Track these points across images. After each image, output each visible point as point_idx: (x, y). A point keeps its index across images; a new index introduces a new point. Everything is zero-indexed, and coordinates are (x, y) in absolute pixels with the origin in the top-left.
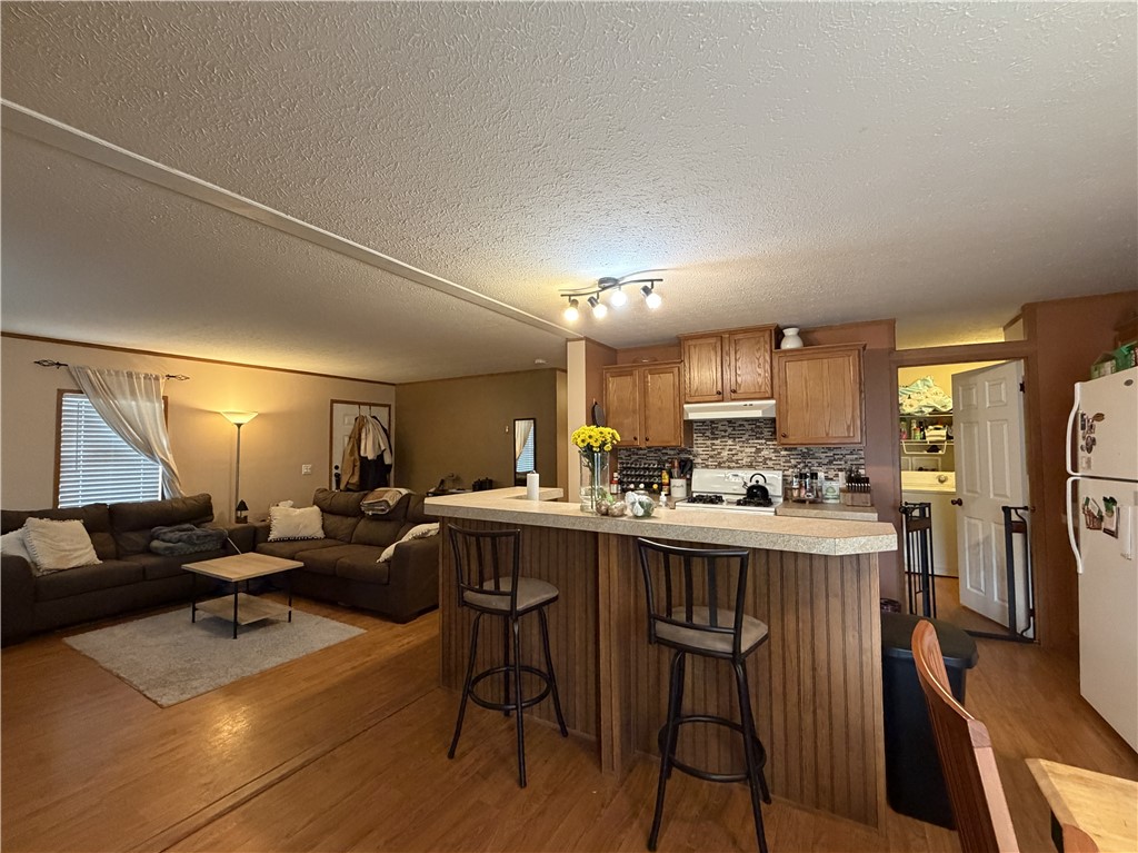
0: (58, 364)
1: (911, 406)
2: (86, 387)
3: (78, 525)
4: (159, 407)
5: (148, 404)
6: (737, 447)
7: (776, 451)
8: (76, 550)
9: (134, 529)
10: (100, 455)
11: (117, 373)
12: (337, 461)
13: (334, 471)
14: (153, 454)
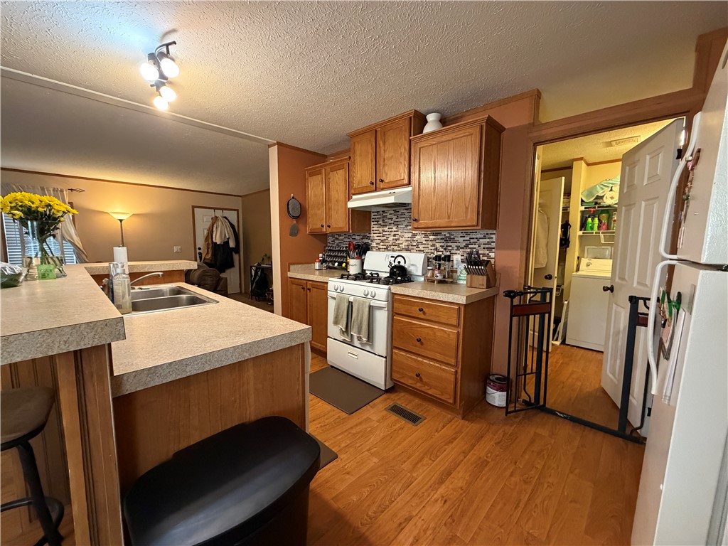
1: (612, 198)
6: (399, 233)
7: (426, 236)
11: (33, 187)
12: (199, 245)
13: (198, 251)
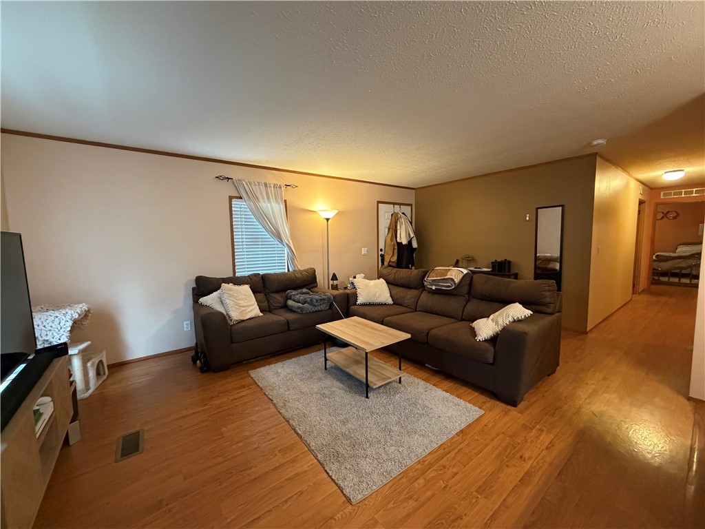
0: (228, 178)
2: (244, 195)
3: (246, 288)
4: (282, 206)
5: (277, 205)
8: (248, 306)
9: (277, 292)
10: (254, 241)
11: (259, 183)
12: (382, 246)
13: (380, 253)
14: (282, 241)
